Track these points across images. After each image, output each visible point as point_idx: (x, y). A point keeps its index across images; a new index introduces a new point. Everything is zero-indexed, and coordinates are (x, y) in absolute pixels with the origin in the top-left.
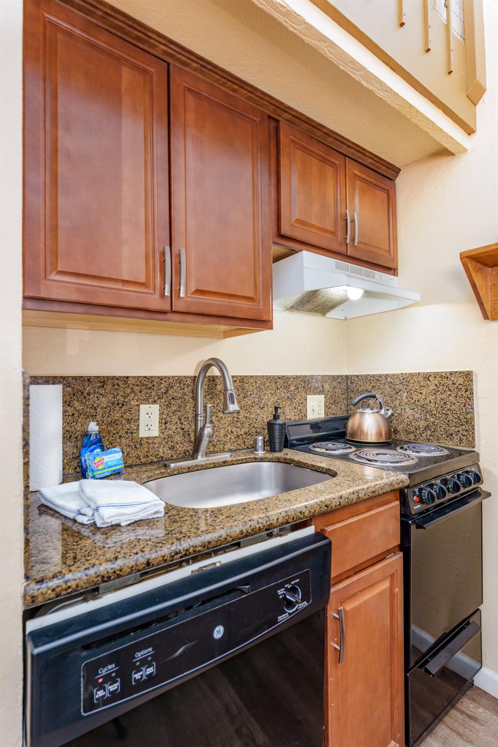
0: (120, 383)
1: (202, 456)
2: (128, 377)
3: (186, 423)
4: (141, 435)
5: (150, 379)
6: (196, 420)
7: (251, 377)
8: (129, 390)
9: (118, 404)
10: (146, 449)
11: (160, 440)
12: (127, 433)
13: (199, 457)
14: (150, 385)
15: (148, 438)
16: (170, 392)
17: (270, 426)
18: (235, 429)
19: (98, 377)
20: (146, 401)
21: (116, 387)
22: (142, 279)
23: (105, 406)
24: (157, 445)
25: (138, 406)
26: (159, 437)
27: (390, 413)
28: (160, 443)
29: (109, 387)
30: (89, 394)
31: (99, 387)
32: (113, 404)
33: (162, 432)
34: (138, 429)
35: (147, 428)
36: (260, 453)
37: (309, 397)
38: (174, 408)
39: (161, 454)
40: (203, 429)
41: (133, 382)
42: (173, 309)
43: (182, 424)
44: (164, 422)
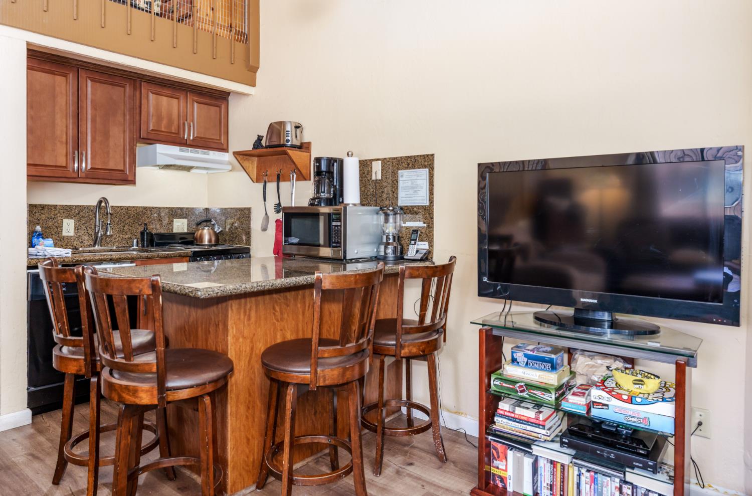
0: (52, 208)
1: (98, 245)
2: (56, 205)
3: (90, 230)
4: (63, 235)
5: (70, 207)
6: (95, 228)
7: (133, 207)
8: (57, 212)
9: (51, 218)
10: (67, 242)
11: (74, 238)
12: (56, 233)
13: (97, 246)
14: (69, 210)
15: (67, 236)
16: (81, 213)
17: (142, 233)
18: (121, 235)
19: (40, 205)
20: (67, 218)
21: (50, 210)
22: (64, 165)
23: (44, 219)
24: (73, 240)
25: (62, 220)
26: (74, 236)
27: (220, 230)
28: (75, 240)
29: (46, 210)
30: (35, 213)
31: (41, 210)
32: (48, 218)
33: (75, 233)
34: (62, 232)
35: (67, 231)
36: (135, 247)
37: (174, 220)
38: (83, 222)
39: (75, 245)
40: (98, 232)
41: (60, 208)
42: (79, 176)
43: (87, 230)
44: (77, 229)
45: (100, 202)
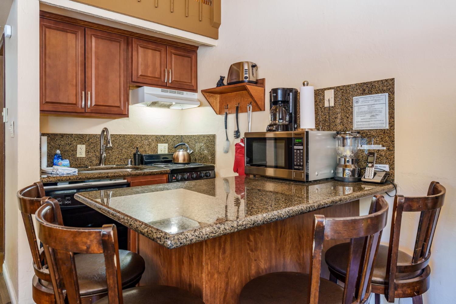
0: (69, 136)
1: (102, 165)
2: (72, 134)
3: (97, 153)
4: (77, 156)
5: (82, 135)
6: (100, 151)
7: (129, 135)
8: (73, 139)
9: (68, 144)
10: (80, 162)
11: (85, 159)
12: (72, 155)
13: (101, 165)
14: (82, 137)
15: (81, 158)
16: (90, 140)
17: (135, 155)
18: (120, 156)
19: (60, 134)
20: (80, 143)
21: (68, 138)
22: (74, 102)
23: (63, 145)
24: (84, 160)
25: (77, 145)
26: (85, 157)
27: (191, 151)
28: (85, 160)
29: (65, 138)
30: (57, 140)
31: (61, 138)
32: (66, 144)
33: (86, 155)
34: (76, 154)
35: (80, 154)
36: (129, 165)
37: (159, 144)
38: (92, 147)
39: (86, 164)
40: (102, 154)
41: (75, 136)
42: (86, 111)
43: (95, 153)
44: (87, 152)
45: (103, 131)
